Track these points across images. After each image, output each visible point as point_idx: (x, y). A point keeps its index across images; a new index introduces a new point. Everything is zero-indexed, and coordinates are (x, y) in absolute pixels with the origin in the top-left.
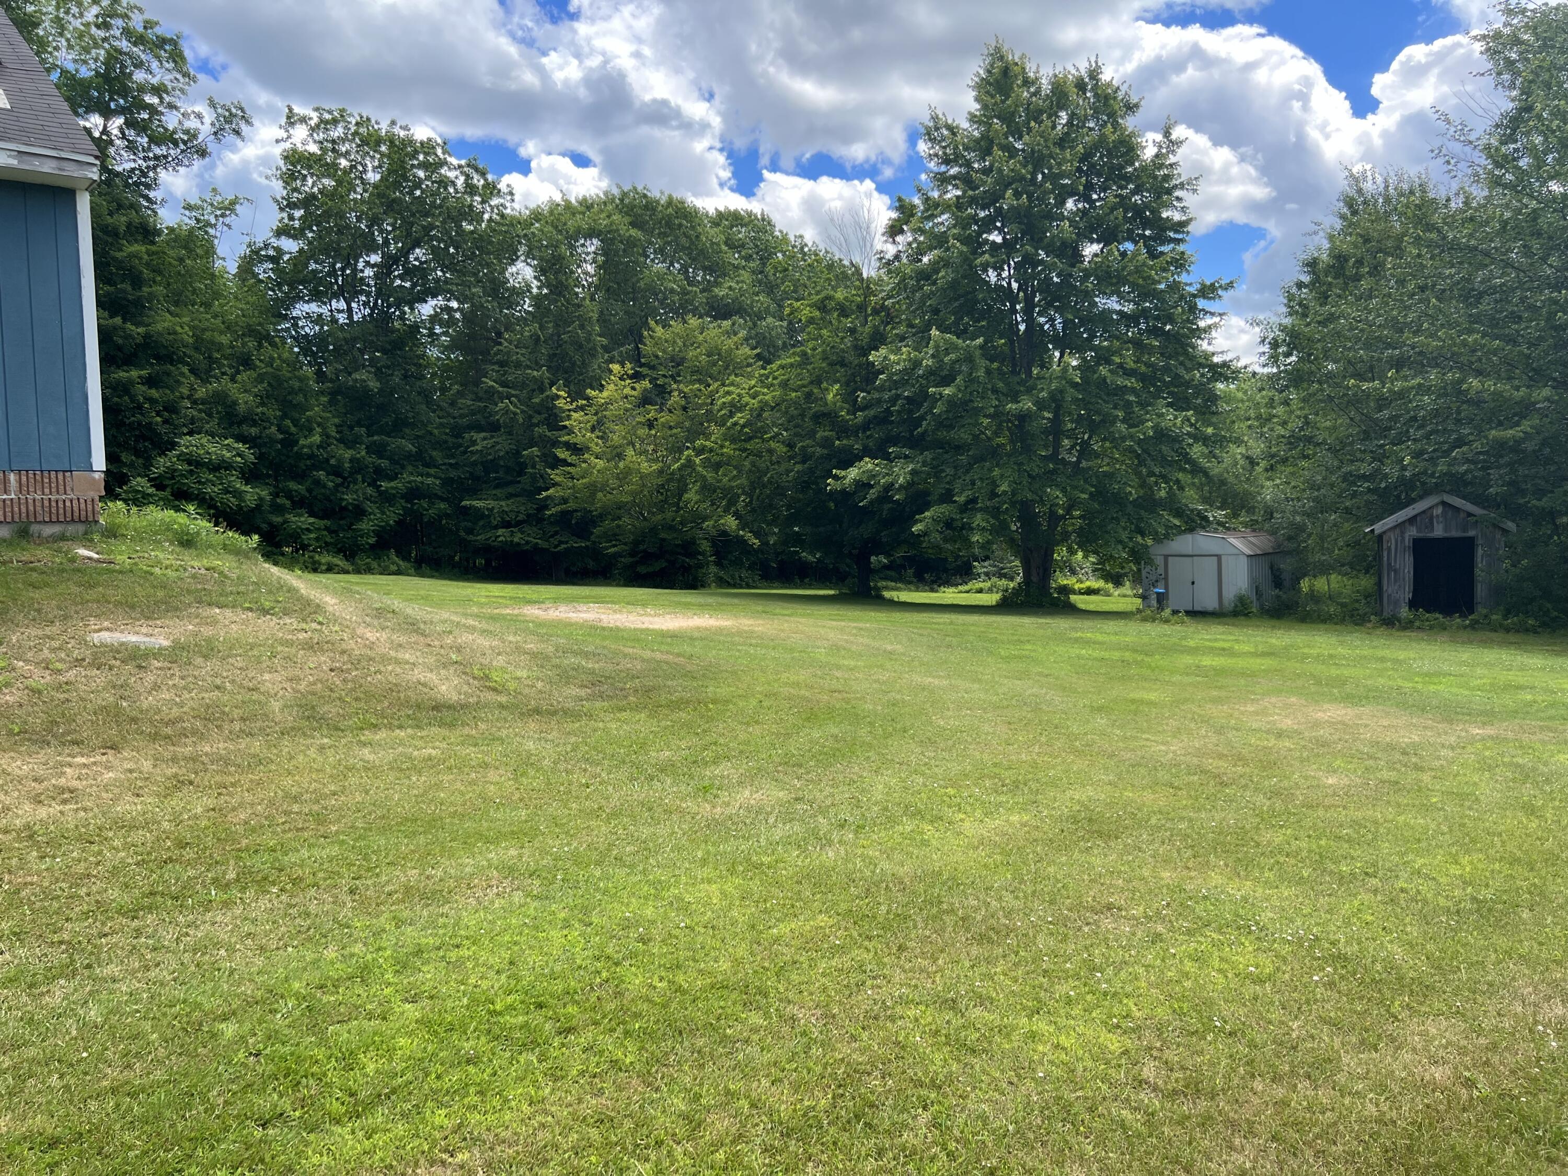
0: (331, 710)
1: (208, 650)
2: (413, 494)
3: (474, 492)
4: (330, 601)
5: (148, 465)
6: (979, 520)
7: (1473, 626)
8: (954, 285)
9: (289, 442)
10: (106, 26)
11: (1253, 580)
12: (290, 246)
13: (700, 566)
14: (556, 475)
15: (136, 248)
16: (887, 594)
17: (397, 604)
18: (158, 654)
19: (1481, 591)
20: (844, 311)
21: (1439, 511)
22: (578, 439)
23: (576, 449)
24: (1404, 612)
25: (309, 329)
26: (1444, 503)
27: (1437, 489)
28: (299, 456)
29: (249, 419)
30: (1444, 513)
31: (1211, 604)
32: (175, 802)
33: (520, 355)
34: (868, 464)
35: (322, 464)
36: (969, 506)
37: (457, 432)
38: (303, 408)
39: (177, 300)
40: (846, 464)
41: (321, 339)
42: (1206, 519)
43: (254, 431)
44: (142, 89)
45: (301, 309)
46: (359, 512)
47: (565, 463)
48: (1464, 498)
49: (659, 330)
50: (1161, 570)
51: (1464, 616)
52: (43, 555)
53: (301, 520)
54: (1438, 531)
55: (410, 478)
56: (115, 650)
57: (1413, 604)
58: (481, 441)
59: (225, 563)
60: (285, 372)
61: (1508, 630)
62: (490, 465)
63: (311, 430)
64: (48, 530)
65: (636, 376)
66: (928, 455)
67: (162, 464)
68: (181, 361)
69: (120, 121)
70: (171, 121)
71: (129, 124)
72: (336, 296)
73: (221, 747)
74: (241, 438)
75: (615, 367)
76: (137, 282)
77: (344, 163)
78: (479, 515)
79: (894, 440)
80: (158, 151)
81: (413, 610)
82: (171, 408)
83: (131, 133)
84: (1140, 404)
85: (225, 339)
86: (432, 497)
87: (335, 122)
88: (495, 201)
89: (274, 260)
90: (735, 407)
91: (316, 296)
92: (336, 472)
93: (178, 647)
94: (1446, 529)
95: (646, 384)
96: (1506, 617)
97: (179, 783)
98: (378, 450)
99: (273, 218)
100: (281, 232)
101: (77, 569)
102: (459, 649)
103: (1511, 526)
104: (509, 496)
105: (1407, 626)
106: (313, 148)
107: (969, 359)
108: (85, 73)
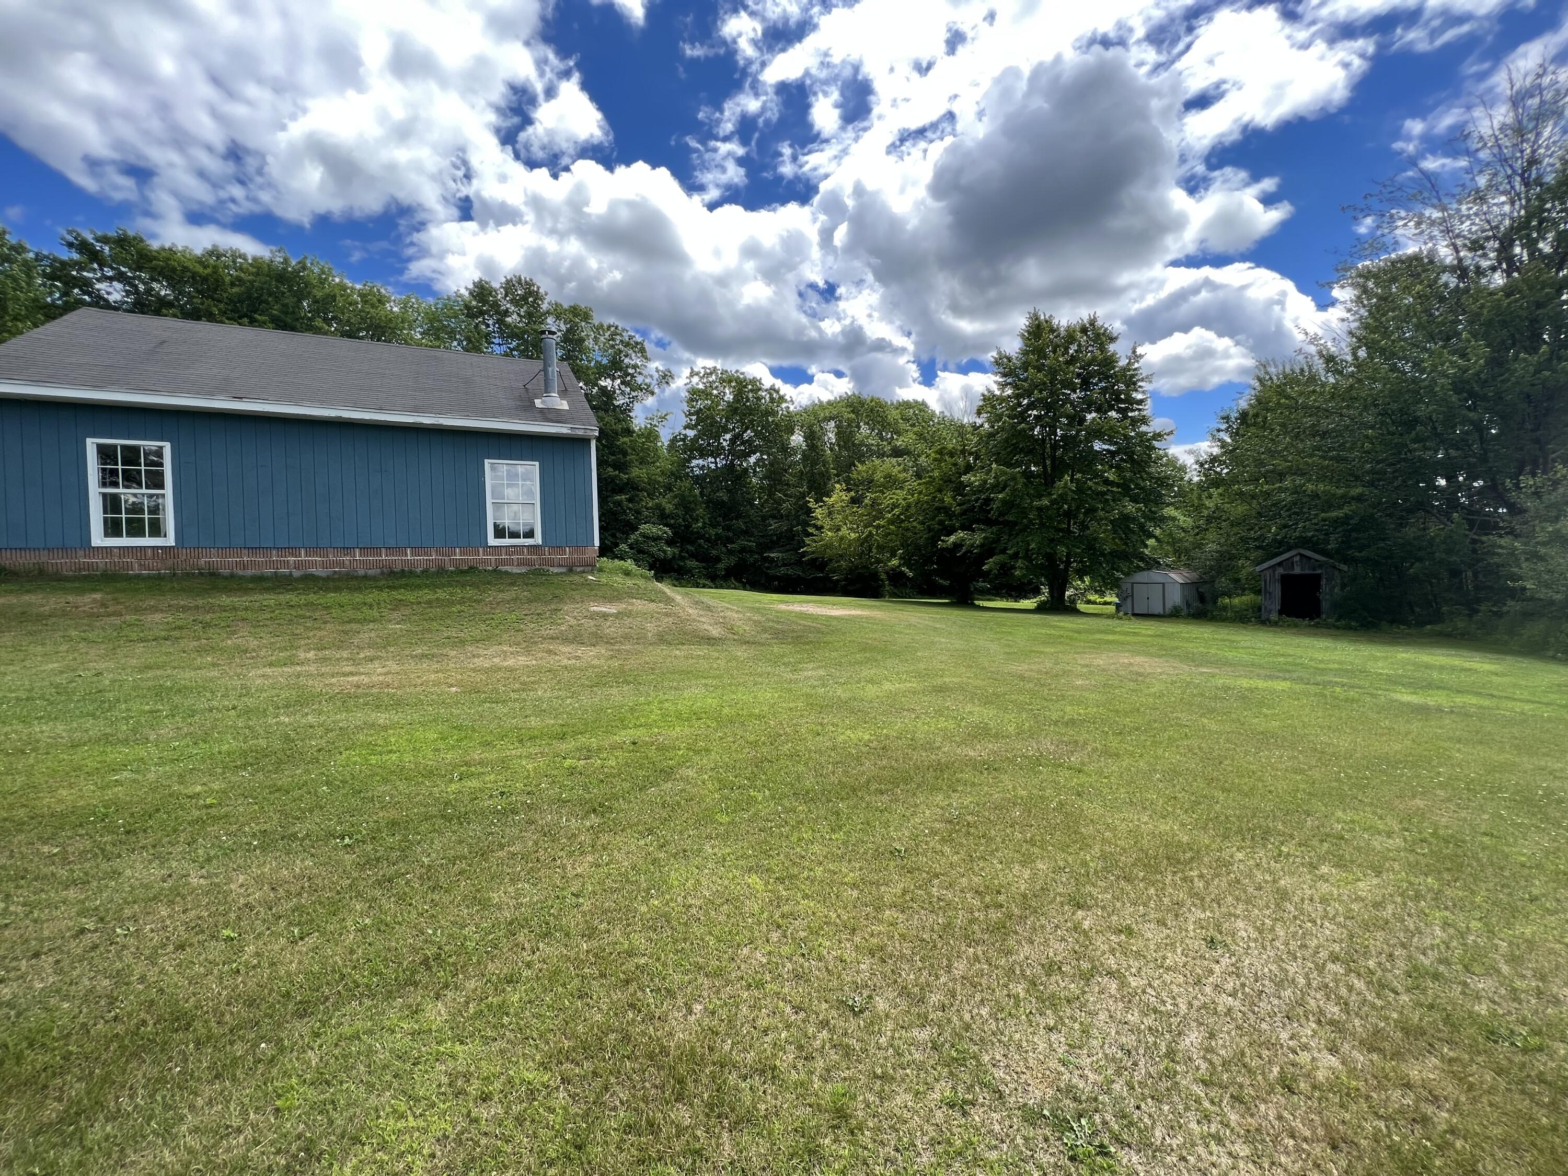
0: (669, 638)
1: (629, 614)
2: (743, 550)
3: (770, 549)
4: (678, 598)
5: (627, 539)
6: (1019, 563)
7: (1317, 626)
8: (1006, 440)
9: (688, 527)
10: (613, 340)
11: (1184, 597)
12: (691, 433)
13: (881, 586)
14: (807, 540)
15: (625, 439)
16: (977, 602)
17: (705, 599)
18: (611, 615)
19: (1325, 605)
20: (952, 454)
21: (1297, 558)
22: (819, 523)
23: (819, 528)
24: (1274, 617)
25: (697, 472)
26: (1302, 555)
27: (1296, 546)
28: (692, 533)
29: (671, 516)
30: (1301, 560)
31: (1158, 610)
32: (610, 662)
33: (793, 481)
34: (961, 534)
35: (701, 537)
36: (1015, 556)
37: (764, 518)
38: (693, 510)
39: (643, 462)
40: (949, 534)
41: (704, 477)
42: (1158, 563)
43: (672, 521)
44: (627, 367)
45: (694, 462)
46: (718, 559)
47: (812, 535)
48: (1314, 551)
49: (860, 467)
50: (1129, 591)
51: (1312, 619)
52: (576, 578)
53: (692, 563)
54: (1297, 571)
55: (743, 542)
56: (597, 613)
57: (1281, 612)
58: (774, 525)
59: (641, 582)
60: (687, 493)
61: (1338, 628)
62: (780, 536)
63: (697, 520)
64: (579, 569)
65: (849, 490)
66: (995, 529)
67: (633, 537)
68: (642, 490)
69: (619, 381)
70: (639, 379)
71: (622, 383)
72: (709, 456)
73: (628, 647)
74: (666, 525)
75: (837, 486)
76: (625, 454)
77: (715, 392)
78: (772, 560)
79: (978, 521)
80: (634, 394)
81: (711, 602)
82: (638, 512)
83: (623, 387)
84: (1114, 500)
85: (660, 479)
86: (751, 552)
87: (711, 373)
88: (784, 405)
89: (683, 440)
90: (895, 506)
91: (702, 456)
92: (708, 540)
93: (619, 613)
94: (1302, 569)
95: (853, 493)
96: (1338, 620)
97: (612, 657)
98: (728, 528)
99: (684, 420)
100: (687, 427)
101: (588, 584)
102: (725, 618)
103: (1344, 568)
104: (788, 551)
105: (1275, 624)
106: (701, 386)
107: (1014, 478)
108: (605, 361)
